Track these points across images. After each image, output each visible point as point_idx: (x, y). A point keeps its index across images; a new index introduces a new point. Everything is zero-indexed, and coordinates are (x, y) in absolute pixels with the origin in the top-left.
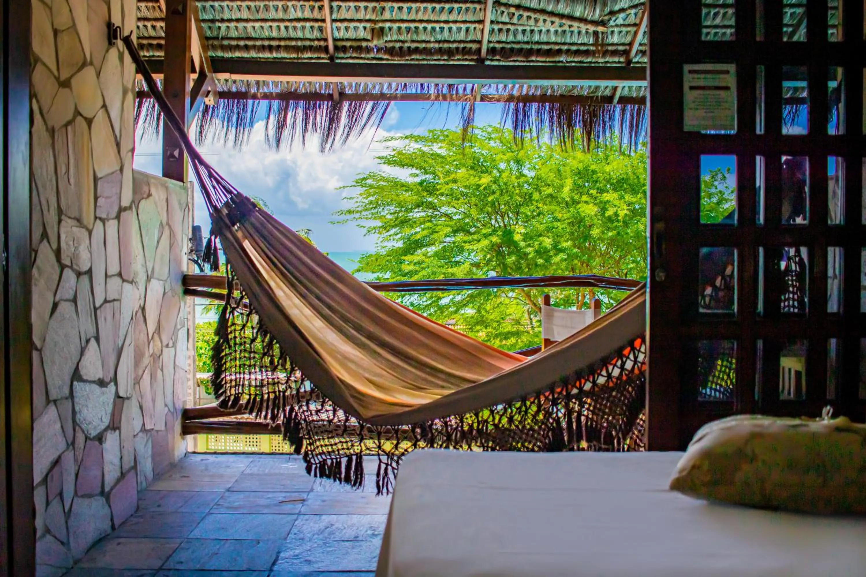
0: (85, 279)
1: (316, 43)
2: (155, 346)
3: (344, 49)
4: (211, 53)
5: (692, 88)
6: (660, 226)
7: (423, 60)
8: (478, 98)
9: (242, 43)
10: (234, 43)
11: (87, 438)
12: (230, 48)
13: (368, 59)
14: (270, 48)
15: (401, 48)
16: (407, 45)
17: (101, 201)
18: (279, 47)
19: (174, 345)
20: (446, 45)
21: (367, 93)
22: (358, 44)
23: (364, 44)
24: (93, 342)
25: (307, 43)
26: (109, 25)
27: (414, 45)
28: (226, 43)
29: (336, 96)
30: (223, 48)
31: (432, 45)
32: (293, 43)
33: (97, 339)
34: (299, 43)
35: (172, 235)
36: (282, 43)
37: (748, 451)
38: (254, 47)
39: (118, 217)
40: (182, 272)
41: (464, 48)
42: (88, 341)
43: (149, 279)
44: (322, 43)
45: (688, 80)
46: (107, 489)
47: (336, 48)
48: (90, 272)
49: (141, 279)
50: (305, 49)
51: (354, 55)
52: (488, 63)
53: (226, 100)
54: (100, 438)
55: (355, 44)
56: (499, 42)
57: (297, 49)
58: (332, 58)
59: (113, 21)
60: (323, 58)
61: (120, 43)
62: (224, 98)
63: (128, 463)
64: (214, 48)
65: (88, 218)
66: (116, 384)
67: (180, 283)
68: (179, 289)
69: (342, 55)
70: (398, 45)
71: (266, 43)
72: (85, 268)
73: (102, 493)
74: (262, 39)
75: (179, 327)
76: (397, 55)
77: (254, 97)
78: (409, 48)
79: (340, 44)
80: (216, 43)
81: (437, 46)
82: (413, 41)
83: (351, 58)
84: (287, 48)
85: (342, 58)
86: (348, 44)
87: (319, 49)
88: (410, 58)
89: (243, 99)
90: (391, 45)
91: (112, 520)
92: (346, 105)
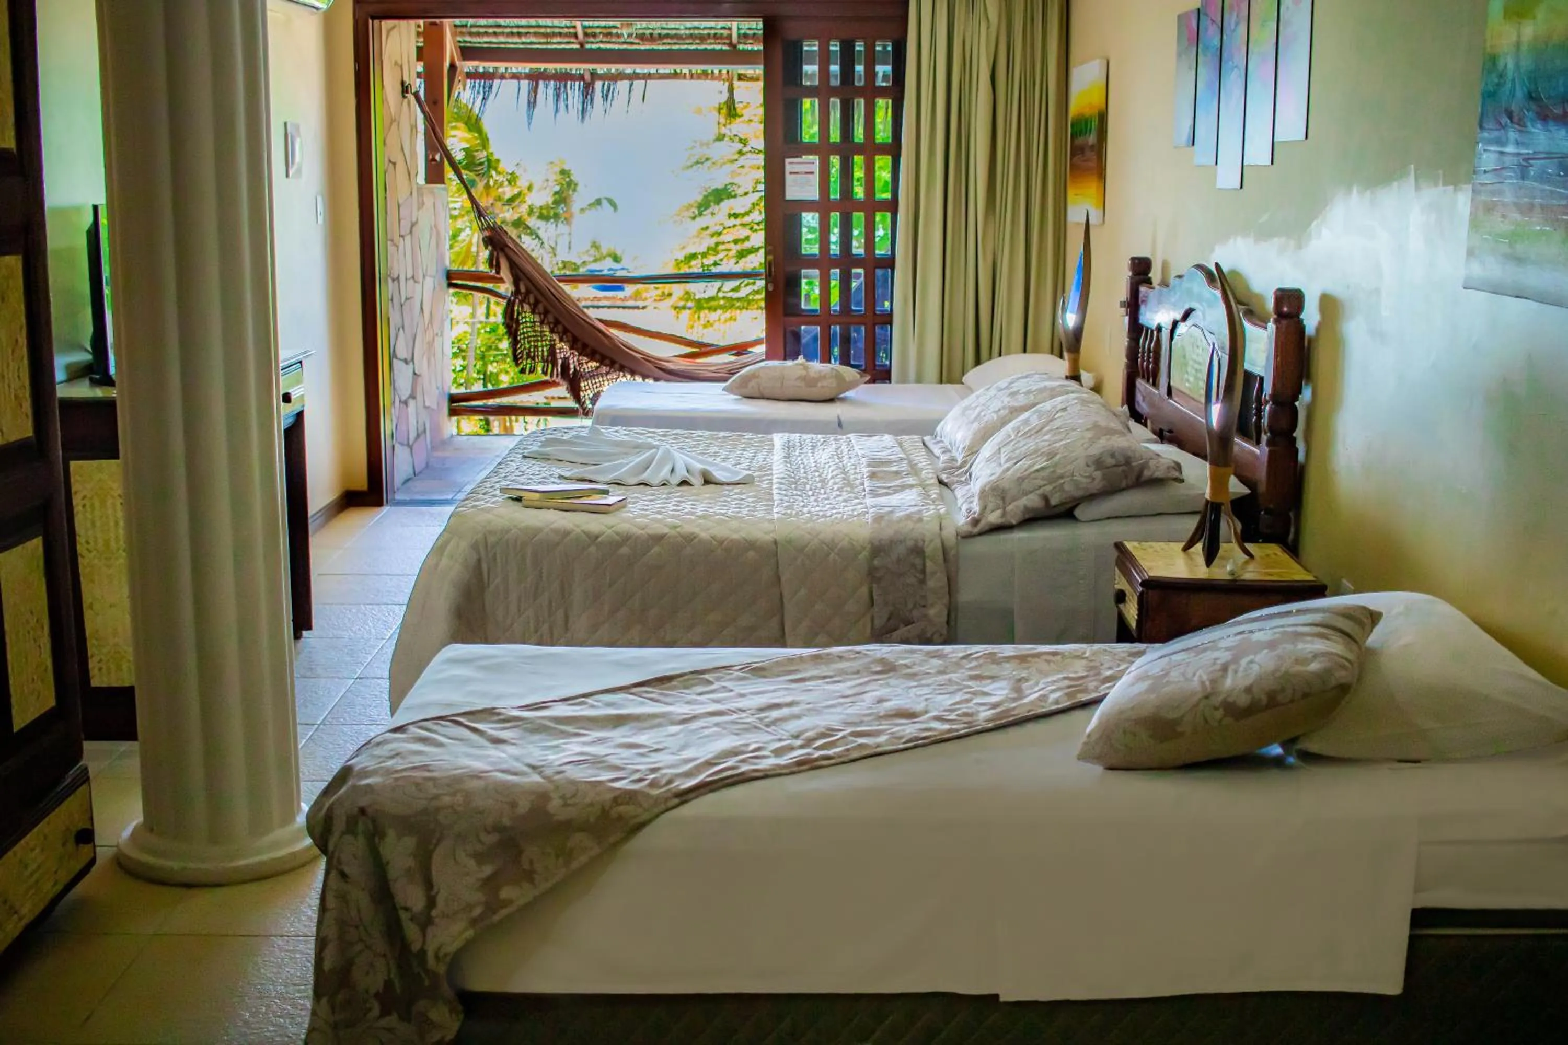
0: (396, 282)
1: (566, 30)
2: (430, 335)
3: (594, 35)
4: (459, 39)
5: (791, 173)
6: (770, 257)
7: (675, 44)
8: (736, 77)
9: (491, 30)
10: (482, 30)
11: (400, 401)
12: (478, 34)
13: (619, 43)
14: (519, 35)
15: (651, 35)
16: (656, 32)
17: (402, 222)
18: (527, 33)
19: (442, 335)
20: (696, 32)
21: (621, 73)
22: (609, 30)
23: (614, 31)
24: (401, 330)
25: (557, 30)
26: (403, 83)
27: (665, 32)
28: (474, 30)
29: (588, 77)
30: (471, 34)
31: (682, 32)
32: (542, 30)
33: (403, 327)
34: (549, 30)
35: (438, 234)
36: (532, 30)
37: (757, 374)
38: (502, 34)
39: (411, 232)
40: (446, 267)
41: (715, 34)
42: (399, 330)
43: (424, 277)
44: (572, 30)
45: (788, 168)
46: (411, 443)
47: (586, 35)
48: (398, 278)
49: (421, 279)
50: (554, 35)
51: (604, 40)
52: (741, 47)
53: (473, 81)
54: (406, 403)
55: (605, 31)
56: (750, 29)
57: (546, 35)
58: (582, 45)
59: (405, 79)
60: (573, 43)
61: (410, 96)
62: (471, 79)
63: (421, 429)
64: (462, 34)
65: (396, 238)
66: (413, 364)
67: (445, 278)
68: (445, 283)
69: (592, 40)
70: (648, 32)
71: (515, 30)
72: (396, 276)
73: (408, 445)
74: (512, 27)
75: (445, 317)
76: (647, 40)
77: (502, 77)
78: (660, 34)
79: (589, 31)
80: (464, 30)
81: (688, 32)
82: (663, 28)
83: (602, 42)
84: (536, 34)
85: (592, 43)
86: (598, 31)
87: (568, 35)
88: (661, 43)
89: (489, 80)
90: (641, 32)
91: (414, 467)
92: (598, 84)
